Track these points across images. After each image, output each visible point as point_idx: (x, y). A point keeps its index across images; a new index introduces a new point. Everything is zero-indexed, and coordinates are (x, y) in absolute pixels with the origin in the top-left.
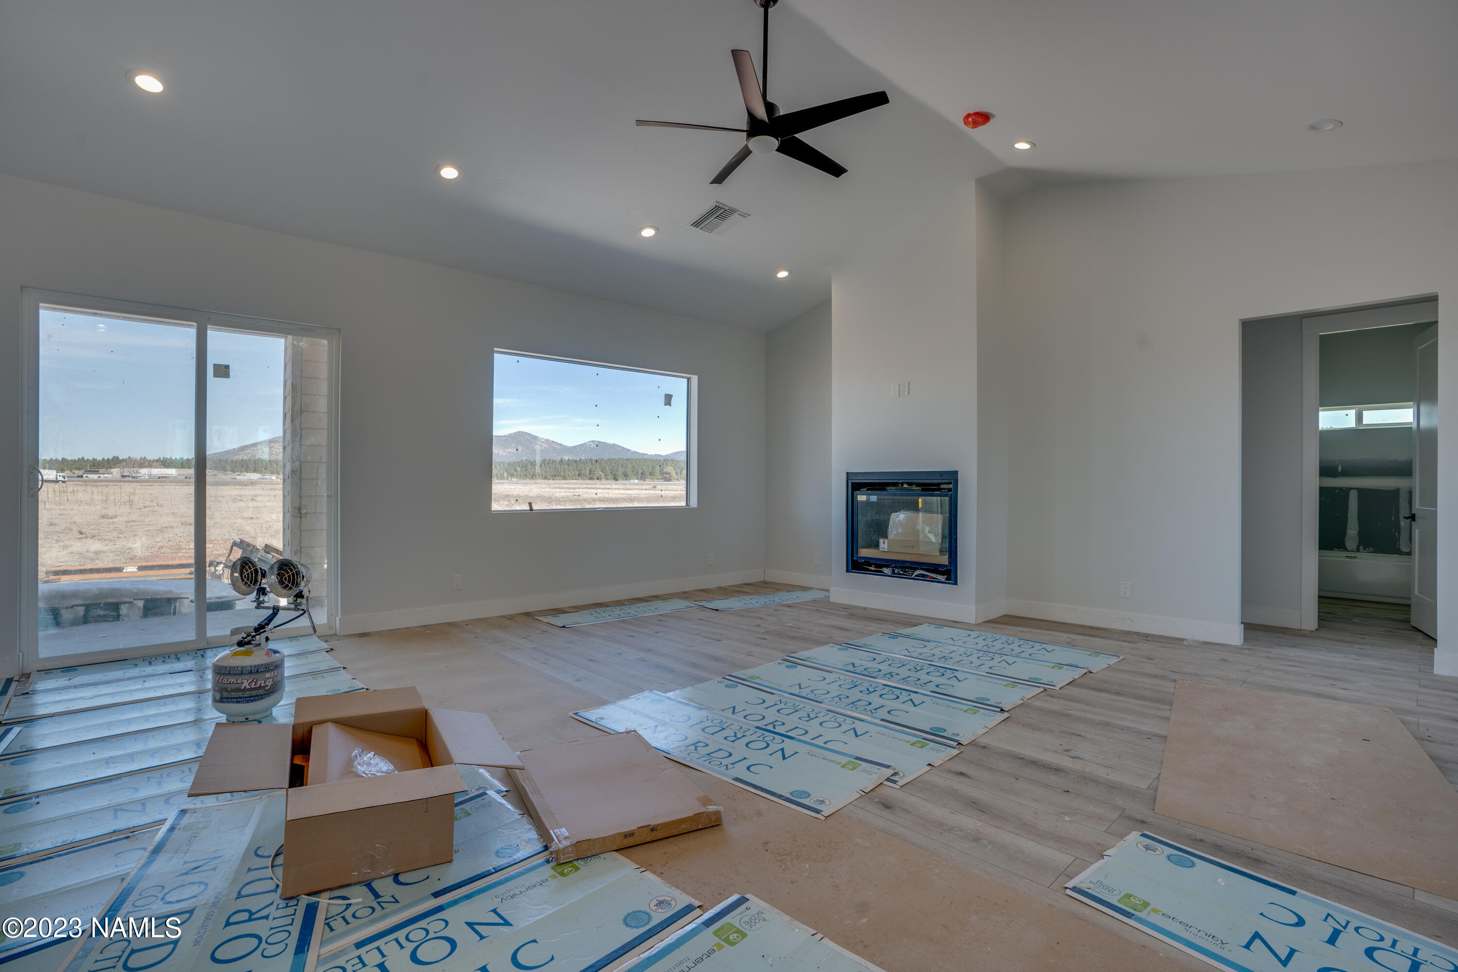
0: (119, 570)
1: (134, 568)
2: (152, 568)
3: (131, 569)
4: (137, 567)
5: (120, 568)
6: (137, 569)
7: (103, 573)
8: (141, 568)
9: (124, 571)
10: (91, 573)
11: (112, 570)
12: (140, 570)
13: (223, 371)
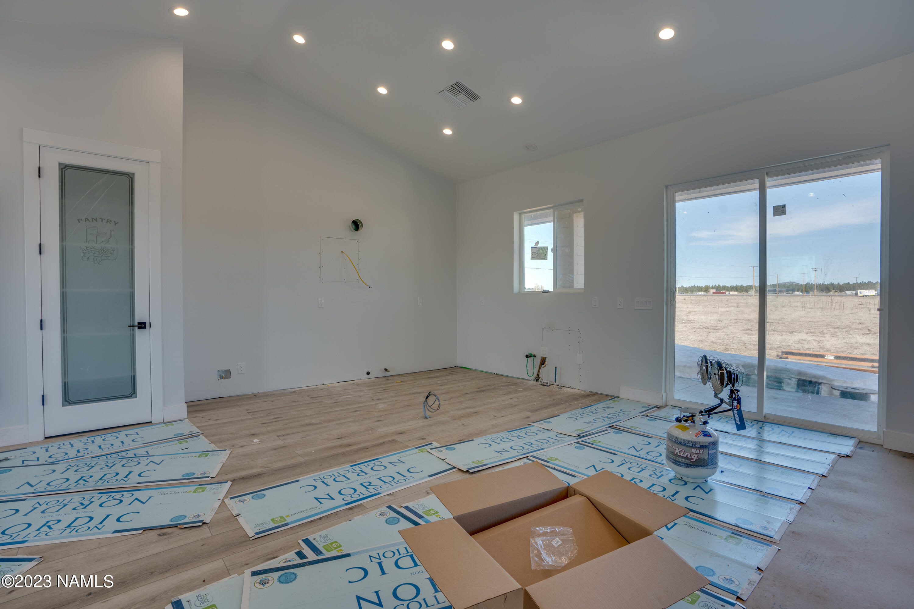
0: (822, 356)
1: (832, 357)
2: (844, 358)
3: (831, 357)
4: (834, 356)
5: (823, 355)
6: (834, 358)
7: (812, 357)
8: (837, 358)
9: (825, 358)
10: (805, 356)
11: (818, 356)
12: (836, 359)
13: (780, 210)
